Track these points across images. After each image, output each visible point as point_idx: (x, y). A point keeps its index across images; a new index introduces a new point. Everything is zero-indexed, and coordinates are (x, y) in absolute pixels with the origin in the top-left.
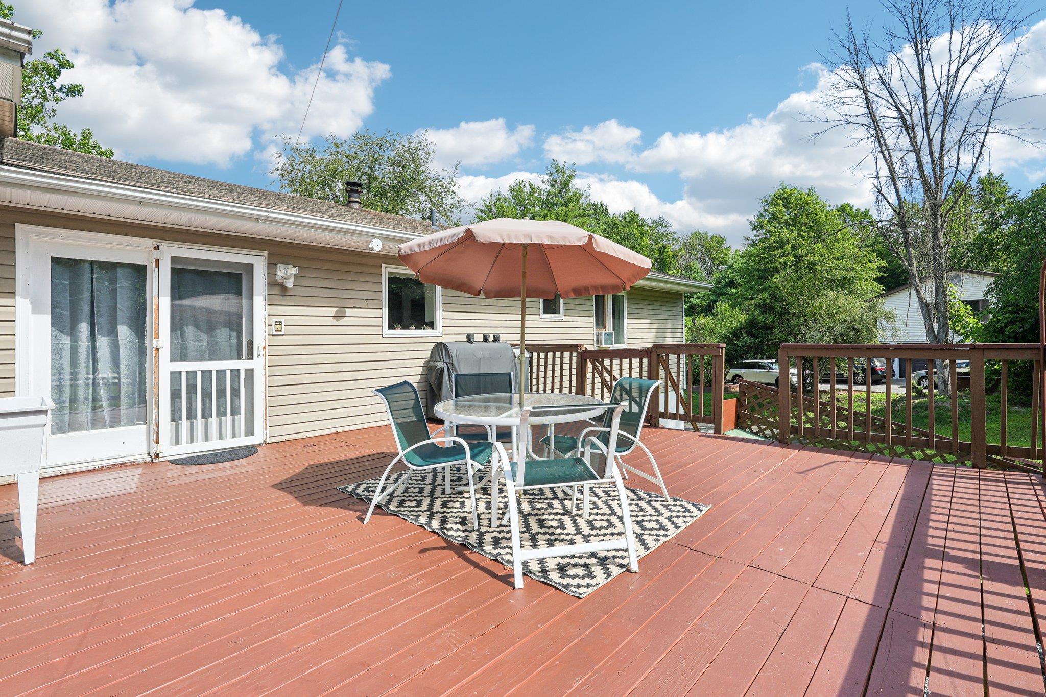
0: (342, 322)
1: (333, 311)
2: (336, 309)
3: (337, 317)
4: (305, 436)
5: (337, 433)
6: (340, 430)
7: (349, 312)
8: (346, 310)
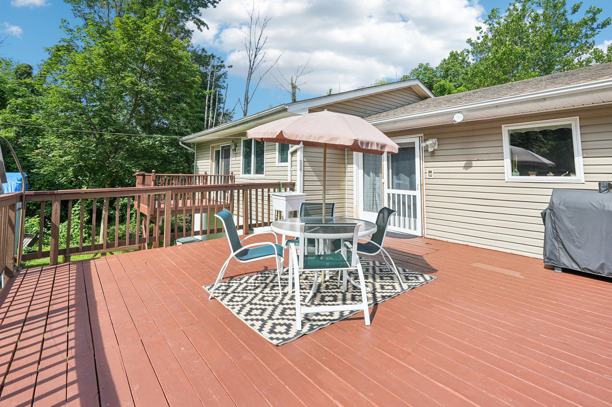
0: (470, 170)
1: (463, 164)
2: (465, 162)
3: (466, 167)
4: (446, 241)
5: (467, 245)
6: (470, 244)
7: (474, 163)
8: (473, 162)
